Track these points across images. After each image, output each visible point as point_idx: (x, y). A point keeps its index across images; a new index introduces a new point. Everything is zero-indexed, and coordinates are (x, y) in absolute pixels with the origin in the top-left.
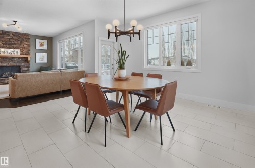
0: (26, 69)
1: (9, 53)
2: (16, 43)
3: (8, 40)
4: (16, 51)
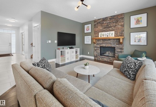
0: (119, 50)
1: (106, 35)
2: (112, 25)
3: (107, 24)
4: (111, 33)
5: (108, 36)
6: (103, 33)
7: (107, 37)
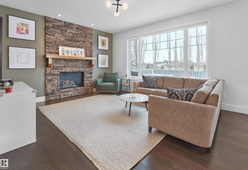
0: (89, 75)
1: (73, 53)
2: (80, 39)
3: (72, 35)
4: (80, 51)
5: (76, 55)
6: (66, 48)
7: (74, 56)
